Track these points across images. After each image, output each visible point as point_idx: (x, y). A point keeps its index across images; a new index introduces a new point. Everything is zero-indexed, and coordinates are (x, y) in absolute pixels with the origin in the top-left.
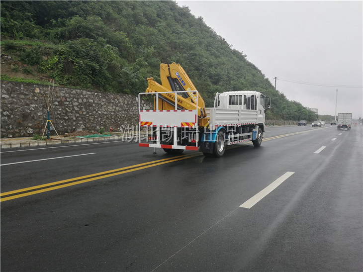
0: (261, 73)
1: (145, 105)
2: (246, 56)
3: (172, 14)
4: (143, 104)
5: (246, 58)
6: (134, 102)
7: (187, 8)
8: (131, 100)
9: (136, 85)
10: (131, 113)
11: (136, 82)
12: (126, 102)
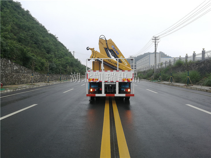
0: (66, 49)
1: (15, 66)
2: (57, 38)
3: (11, 5)
4: (14, 66)
5: (58, 39)
6: (8, 64)
7: (19, 3)
8: (6, 62)
9: (7, 52)
10: (7, 72)
11: (8, 49)
12: (3, 64)
